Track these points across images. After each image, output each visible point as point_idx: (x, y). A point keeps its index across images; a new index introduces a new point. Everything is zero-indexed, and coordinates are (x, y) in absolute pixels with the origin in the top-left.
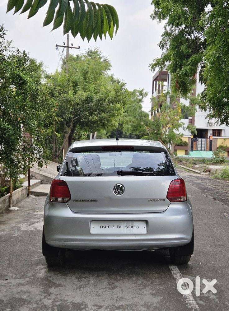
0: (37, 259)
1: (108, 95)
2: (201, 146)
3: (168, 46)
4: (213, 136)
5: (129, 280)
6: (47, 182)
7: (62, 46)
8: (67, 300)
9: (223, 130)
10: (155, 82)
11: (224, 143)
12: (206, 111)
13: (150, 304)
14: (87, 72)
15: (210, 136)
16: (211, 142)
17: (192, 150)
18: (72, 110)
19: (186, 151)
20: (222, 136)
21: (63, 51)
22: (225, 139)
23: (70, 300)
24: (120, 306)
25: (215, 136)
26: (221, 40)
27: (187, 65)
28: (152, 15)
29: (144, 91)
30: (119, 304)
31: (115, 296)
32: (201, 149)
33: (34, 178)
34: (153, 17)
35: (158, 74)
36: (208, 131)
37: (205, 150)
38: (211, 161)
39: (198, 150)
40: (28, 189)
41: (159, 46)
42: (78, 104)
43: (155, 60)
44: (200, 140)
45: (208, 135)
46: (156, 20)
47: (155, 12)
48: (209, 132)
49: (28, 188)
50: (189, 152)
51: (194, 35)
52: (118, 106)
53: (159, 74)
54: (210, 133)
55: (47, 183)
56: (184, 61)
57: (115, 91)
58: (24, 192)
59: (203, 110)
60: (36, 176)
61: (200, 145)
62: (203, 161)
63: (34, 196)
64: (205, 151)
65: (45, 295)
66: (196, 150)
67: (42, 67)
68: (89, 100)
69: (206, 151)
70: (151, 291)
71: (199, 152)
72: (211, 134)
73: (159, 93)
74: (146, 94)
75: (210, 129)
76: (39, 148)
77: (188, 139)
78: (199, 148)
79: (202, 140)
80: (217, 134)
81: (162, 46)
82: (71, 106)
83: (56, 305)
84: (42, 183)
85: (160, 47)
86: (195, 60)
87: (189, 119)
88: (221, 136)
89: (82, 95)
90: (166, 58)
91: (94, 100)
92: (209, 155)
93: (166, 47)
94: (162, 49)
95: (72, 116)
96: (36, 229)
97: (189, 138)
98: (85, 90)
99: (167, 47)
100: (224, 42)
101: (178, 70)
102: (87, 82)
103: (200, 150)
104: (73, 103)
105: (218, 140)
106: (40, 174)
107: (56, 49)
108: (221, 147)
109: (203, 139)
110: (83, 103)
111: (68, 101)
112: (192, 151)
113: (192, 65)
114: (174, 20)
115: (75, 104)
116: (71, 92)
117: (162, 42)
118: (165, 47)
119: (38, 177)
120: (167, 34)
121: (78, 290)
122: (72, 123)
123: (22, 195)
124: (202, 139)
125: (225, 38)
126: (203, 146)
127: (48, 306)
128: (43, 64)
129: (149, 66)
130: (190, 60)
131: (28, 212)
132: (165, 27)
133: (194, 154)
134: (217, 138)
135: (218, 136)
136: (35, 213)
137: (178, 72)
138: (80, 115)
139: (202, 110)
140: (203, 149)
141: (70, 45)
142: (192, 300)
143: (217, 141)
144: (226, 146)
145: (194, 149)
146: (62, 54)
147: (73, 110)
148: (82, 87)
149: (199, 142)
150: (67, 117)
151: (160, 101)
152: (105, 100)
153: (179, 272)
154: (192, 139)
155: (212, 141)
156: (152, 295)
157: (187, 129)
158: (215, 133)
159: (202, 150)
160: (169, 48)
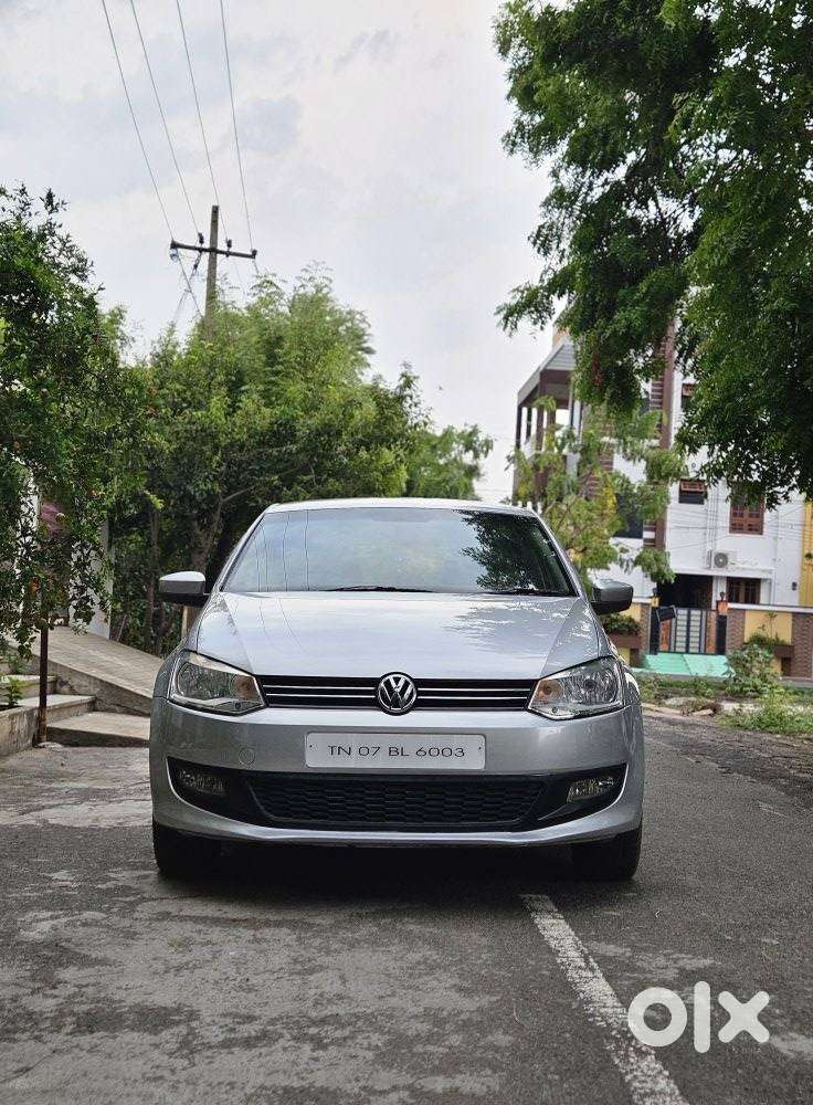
0: (28, 894)
1: (352, 416)
2: (688, 637)
3: (565, 245)
4: (730, 600)
5: (374, 951)
6: (112, 707)
7: (195, 248)
8: (120, 1001)
9: (766, 580)
10: (525, 410)
11: (767, 628)
12: (695, 452)
13: (445, 1013)
14: (280, 338)
15: (718, 602)
16: (722, 621)
17: (654, 650)
18: (220, 465)
19: (634, 652)
20: (762, 601)
21: (196, 266)
22: (772, 615)
23: (130, 1001)
24: (327, 1017)
25: (737, 601)
26: (751, 193)
27: (633, 306)
28: (508, 135)
29: (481, 437)
30: (325, 1012)
31: (312, 992)
32: (687, 647)
33: (65, 689)
34: (511, 143)
35: (537, 381)
36: (711, 586)
37: (702, 651)
38: (722, 689)
39: (677, 650)
40: (40, 720)
41: (535, 243)
42: (242, 448)
43: (517, 290)
44: (682, 613)
45: (711, 599)
46: (522, 155)
47: (520, 126)
48: (714, 587)
49: (36, 713)
50: (644, 657)
51: (657, 206)
52: (388, 456)
53: (541, 383)
54: (719, 592)
55: (113, 711)
56: (622, 292)
57: (378, 405)
58: (22, 725)
59: (687, 448)
60: (75, 681)
61: (682, 634)
62: (694, 686)
63: (60, 746)
64: (700, 653)
65: (37, 985)
66: (669, 652)
67: (121, 327)
68: (282, 432)
69: (705, 654)
70: (456, 981)
71: (679, 656)
72: (722, 594)
73: (539, 447)
74: (488, 445)
75: (718, 577)
76: (81, 550)
77: (642, 611)
78: (678, 644)
79: (689, 615)
80: (742, 596)
81: (543, 240)
82: (215, 454)
83: (73, 1013)
84: (95, 710)
85: (536, 249)
86: (661, 287)
87: (646, 540)
88: (758, 603)
89: (257, 413)
90: (559, 284)
91: (302, 432)
92: (716, 667)
93: (558, 247)
94: (545, 254)
95: (218, 490)
96: (45, 821)
97: (643, 605)
98: (268, 398)
99: (562, 246)
100: (761, 200)
101: (600, 322)
102: (277, 373)
103: (684, 650)
104: (224, 440)
105: (749, 618)
106: (89, 676)
107: (172, 256)
108: (760, 641)
109: (693, 612)
110: (261, 443)
111: (207, 435)
112: (656, 654)
113: (651, 305)
114: (588, 147)
115: (232, 445)
116: (217, 403)
117: (544, 231)
118: (554, 247)
119: (80, 686)
120: (560, 198)
121: (171, 975)
122: (218, 512)
123: (11, 733)
124: (689, 613)
125: (762, 186)
126: (694, 634)
127: (41, 1015)
128: (124, 314)
129: (499, 312)
130: (643, 287)
131: (27, 782)
132: (555, 174)
133: (661, 664)
134: (744, 610)
135: (746, 602)
136: (53, 785)
137: (599, 331)
138: (247, 486)
139: (683, 448)
140: (694, 645)
141: (222, 246)
142: (614, 1007)
143: (744, 618)
144: (778, 639)
145: (663, 647)
146: (193, 275)
147: (223, 468)
148: (261, 387)
149: (679, 623)
150: (202, 490)
151: (541, 466)
152: (339, 433)
153: (573, 933)
154: (654, 609)
155: (725, 617)
156: (460, 989)
157: (636, 563)
158: (738, 590)
159: (691, 650)
160: (567, 253)
